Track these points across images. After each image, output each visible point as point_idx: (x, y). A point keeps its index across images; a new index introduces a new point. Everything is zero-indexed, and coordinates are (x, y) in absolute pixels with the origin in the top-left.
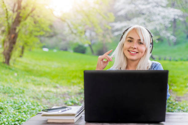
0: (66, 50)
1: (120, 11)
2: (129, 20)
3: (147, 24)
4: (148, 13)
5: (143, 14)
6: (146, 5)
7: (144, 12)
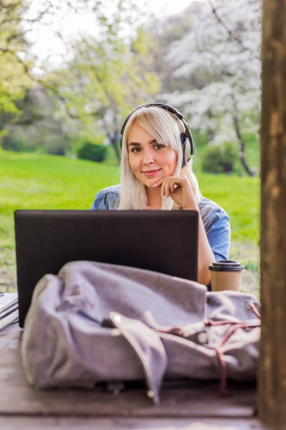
0: (60, 152)
1: (179, 66)
2: (200, 87)
3: (238, 97)
4: (240, 73)
5: (229, 75)
6: (236, 53)
7: (232, 70)
